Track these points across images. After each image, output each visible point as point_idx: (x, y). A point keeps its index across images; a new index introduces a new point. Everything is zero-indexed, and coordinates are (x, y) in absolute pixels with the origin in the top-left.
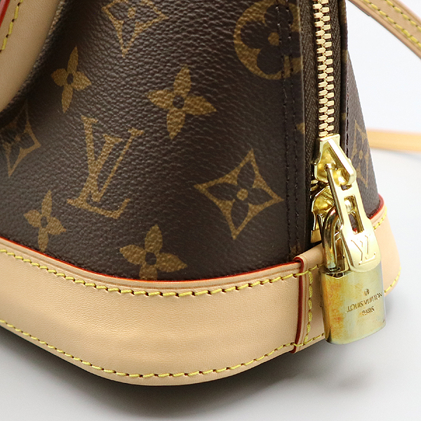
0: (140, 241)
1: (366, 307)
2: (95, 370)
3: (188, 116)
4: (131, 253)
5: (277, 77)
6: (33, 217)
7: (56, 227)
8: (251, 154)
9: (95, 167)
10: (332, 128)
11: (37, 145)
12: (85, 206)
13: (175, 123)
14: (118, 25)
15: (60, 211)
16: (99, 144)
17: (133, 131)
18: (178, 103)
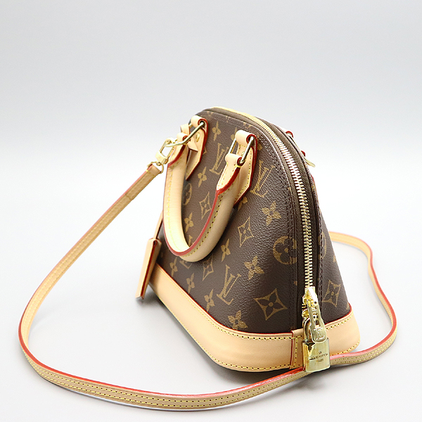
0: (234, 315)
1: (320, 359)
2: (213, 359)
3: (255, 273)
4: (231, 319)
5: (287, 263)
6: (207, 298)
7: (212, 304)
8: (276, 290)
9: (226, 285)
10: (312, 284)
11: (213, 271)
12: (221, 298)
13: (251, 275)
14: (241, 235)
15: (215, 298)
16: (229, 276)
17: (239, 275)
18: (253, 268)
